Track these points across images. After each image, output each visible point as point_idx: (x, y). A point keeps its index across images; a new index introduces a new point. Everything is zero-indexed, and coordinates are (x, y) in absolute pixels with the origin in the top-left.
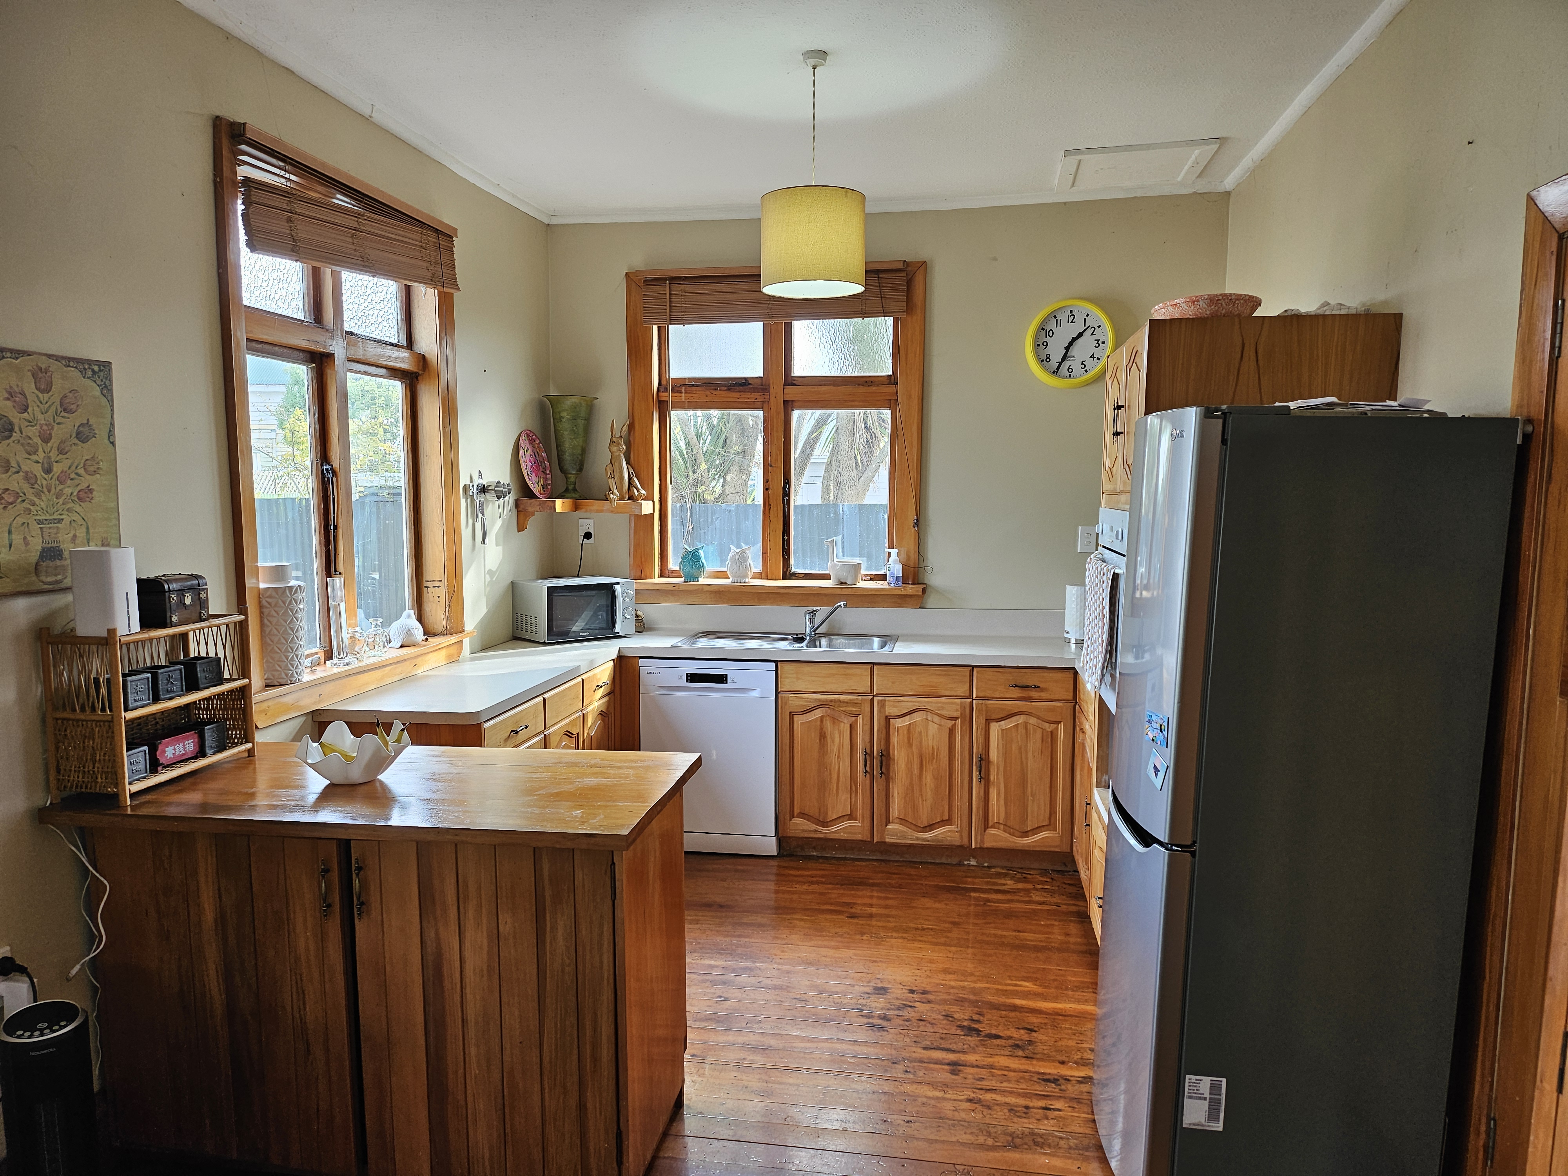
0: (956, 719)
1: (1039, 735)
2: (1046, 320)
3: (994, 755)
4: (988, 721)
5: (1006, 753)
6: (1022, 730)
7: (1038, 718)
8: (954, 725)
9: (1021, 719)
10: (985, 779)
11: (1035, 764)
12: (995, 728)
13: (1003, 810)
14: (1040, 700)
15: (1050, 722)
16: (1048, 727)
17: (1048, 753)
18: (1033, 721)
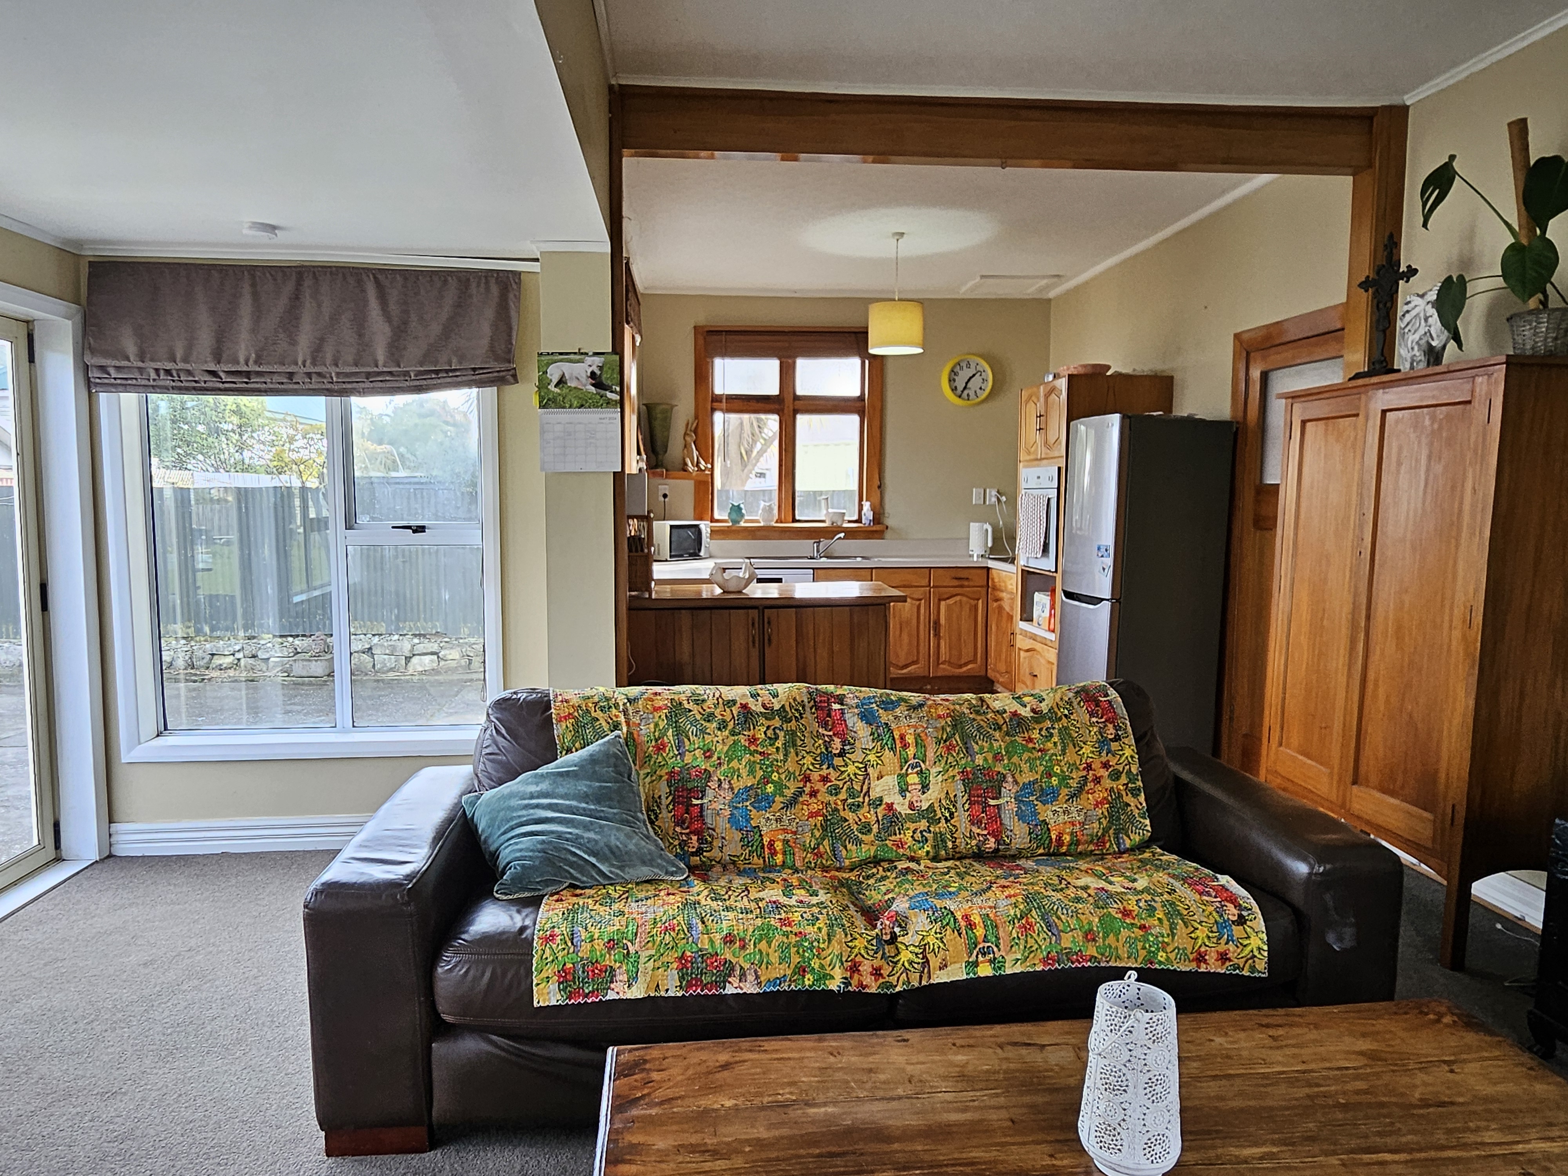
0: (920, 600)
1: (968, 606)
2: (954, 367)
3: (943, 621)
4: (940, 600)
5: (949, 618)
6: (958, 604)
7: (967, 597)
8: (920, 605)
9: (958, 598)
10: (937, 635)
11: (966, 625)
12: (943, 603)
13: (948, 654)
14: (968, 587)
15: (974, 599)
16: (973, 602)
17: (973, 617)
18: (964, 599)
